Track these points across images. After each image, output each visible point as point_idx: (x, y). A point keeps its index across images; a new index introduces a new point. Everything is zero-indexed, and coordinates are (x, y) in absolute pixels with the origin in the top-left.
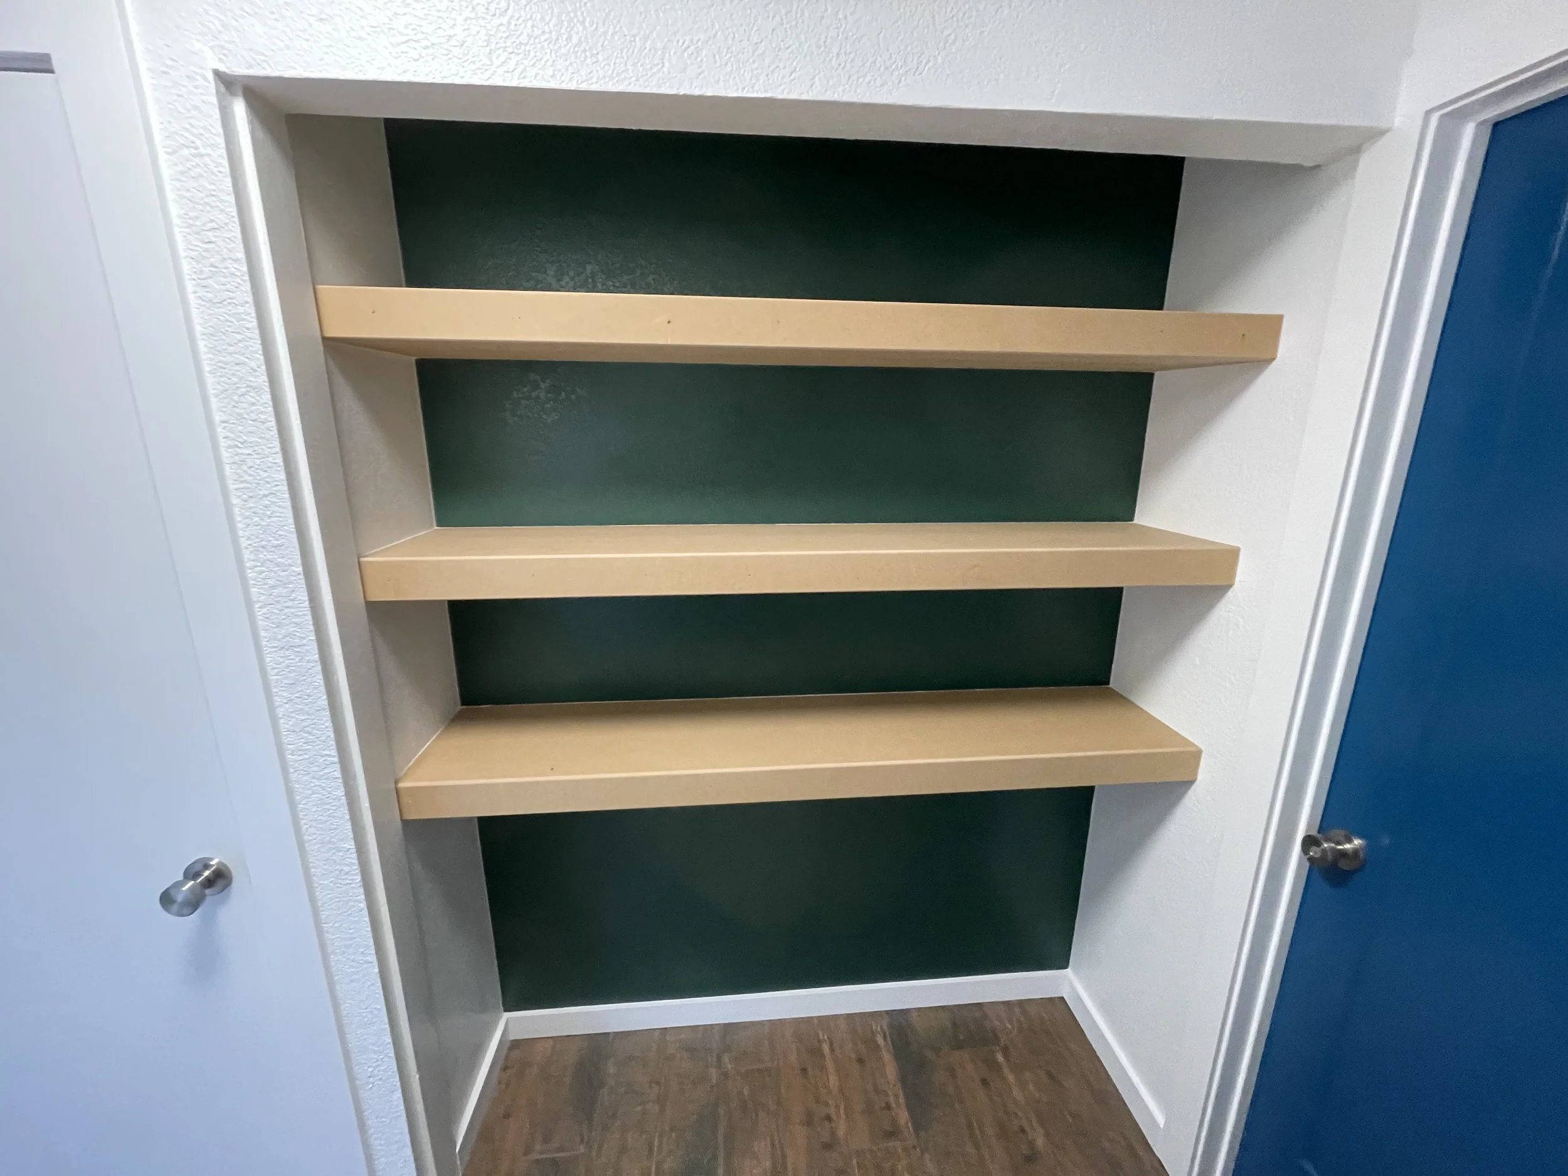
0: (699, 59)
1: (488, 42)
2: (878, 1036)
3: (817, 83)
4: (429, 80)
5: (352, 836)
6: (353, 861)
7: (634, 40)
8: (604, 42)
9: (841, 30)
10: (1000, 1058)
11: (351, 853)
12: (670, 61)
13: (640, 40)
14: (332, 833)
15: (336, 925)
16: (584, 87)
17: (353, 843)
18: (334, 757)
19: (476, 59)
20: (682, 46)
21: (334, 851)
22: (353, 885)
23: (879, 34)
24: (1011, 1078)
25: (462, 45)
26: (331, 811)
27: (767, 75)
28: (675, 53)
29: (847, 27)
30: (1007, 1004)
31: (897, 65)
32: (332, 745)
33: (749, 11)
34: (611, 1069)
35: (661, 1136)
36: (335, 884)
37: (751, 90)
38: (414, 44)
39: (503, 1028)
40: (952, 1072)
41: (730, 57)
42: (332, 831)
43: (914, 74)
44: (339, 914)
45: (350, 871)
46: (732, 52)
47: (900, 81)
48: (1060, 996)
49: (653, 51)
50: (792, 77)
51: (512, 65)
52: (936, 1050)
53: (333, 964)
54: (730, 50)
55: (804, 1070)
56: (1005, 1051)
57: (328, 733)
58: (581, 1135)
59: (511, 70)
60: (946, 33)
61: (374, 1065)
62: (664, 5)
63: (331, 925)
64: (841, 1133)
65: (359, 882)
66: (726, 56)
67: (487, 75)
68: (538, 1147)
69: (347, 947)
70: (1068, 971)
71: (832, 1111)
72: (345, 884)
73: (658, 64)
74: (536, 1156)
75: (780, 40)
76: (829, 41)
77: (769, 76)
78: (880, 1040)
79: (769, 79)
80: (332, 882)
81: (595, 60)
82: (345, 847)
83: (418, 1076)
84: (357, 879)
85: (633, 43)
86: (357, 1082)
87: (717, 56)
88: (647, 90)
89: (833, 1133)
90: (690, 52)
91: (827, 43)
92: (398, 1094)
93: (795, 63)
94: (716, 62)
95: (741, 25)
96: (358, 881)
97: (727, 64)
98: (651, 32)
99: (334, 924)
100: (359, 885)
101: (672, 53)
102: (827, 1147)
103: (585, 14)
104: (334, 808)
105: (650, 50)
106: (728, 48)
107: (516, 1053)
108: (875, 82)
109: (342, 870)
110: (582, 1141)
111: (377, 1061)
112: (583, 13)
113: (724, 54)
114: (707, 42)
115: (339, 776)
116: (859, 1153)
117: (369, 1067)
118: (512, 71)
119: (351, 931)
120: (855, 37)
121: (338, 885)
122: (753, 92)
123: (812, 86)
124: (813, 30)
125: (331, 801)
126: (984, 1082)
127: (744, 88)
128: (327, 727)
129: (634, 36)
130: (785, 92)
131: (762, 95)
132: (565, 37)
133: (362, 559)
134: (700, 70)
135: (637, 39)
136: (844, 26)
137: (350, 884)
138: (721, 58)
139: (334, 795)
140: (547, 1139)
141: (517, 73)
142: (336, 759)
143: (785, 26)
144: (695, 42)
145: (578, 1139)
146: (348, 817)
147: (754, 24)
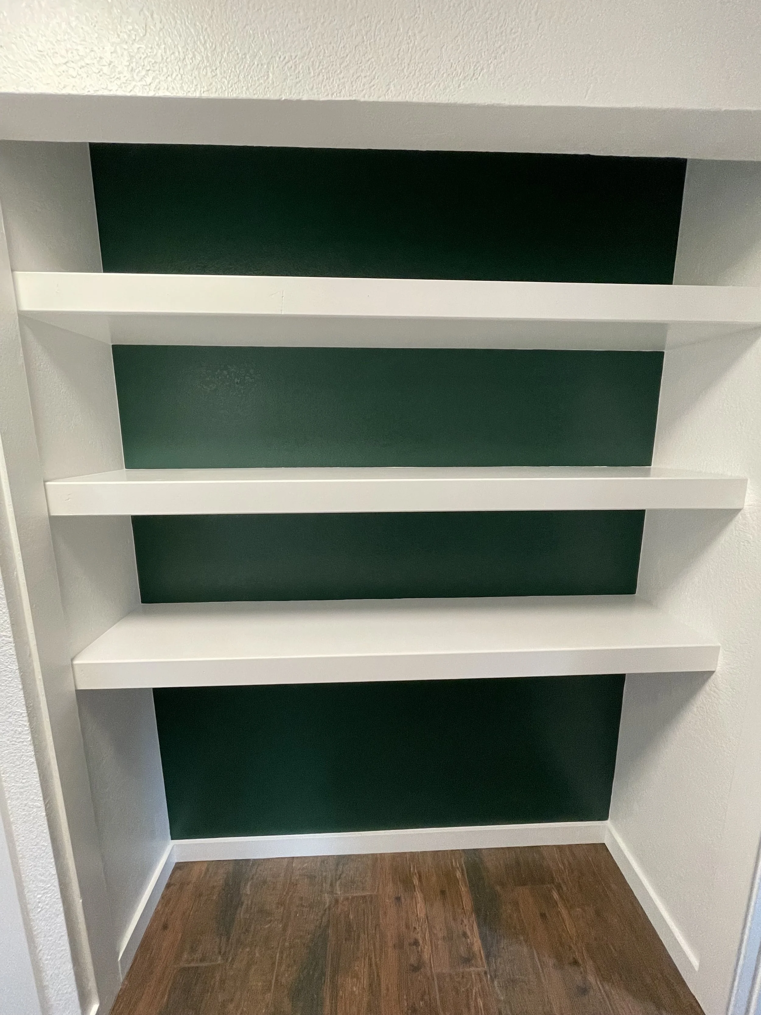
0: (297, 72)
1: (130, 61)
2: (458, 871)
3: (392, 88)
4: (85, 93)
5: (24, 703)
6: (25, 724)
7: (245, 57)
8: (221, 60)
9: (411, 45)
10: (556, 896)
11: (23, 717)
12: (273, 74)
13: (250, 57)
14: (9, 700)
15: (13, 775)
16: (205, 95)
17: (24, 708)
18: (10, 637)
19: (122, 75)
20: (283, 60)
21: (10, 715)
22: (25, 743)
23: (442, 48)
24: (564, 912)
25: (110, 64)
26: (8, 682)
27: (352, 83)
28: (278, 66)
29: (416, 43)
30: (560, 848)
31: (457, 72)
32: (8, 628)
33: (336, 32)
34: (248, 890)
35: (282, 952)
36: (11, 742)
37: (338, 95)
38: (73, 65)
39: (168, 854)
40: (516, 904)
41: (321, 70)
42: (9, 698)
43: (471, 80)
44: (14, 767)
45: (22, 731)
46: (323, 66)
47: (459, 86)
48: (602, 842)
49: (260, 65)
50: (372, 83)
51: (149, 80)
52: (503, 885)
53: (9, 808)
54: (322, 63)
55: (398, 899)
56: (559, 887)
57: (6, 618)
58: (220, 948)
59: (148, 83)
60: (497, 45)
61: (42, 892)
62: (268, 28)
63: (8, 775)
64: (426, 956)
65: (30, 741)
66: (318, 68)
67: (130, 88)
68: (185, 956)
69: (21, 793)
70: (608, 823)
71: (419, 937)
72: (19, 742)
73: (264, 76)
74: (183, 964)
75: (361, 54)
76: (401, 53)
77: (354, 83)
78: (458, 874)
79: (353, 86)
80: (8, 740)
81: (214, 74)
82: (19, 712)
83: (81, 901)
84: (28, 738)
85: (245, 60)
86: (28, 906)
87: (311, 69)
88: (255, 97)
89: (420, 957)
90: (290, 66)
91: (399, 56)
92: (61, 919)
93: (374, 73)
94: (310, 73)
95: (330, 43)
96: (29, 739)
97: (319, 74)
98: (258, 51)
99: (10, 774)
100: (29, 743)
101: (275, 66)
102: (416, 969)
103: (206, 37)
104: (10, 679)
105: (258, 65)
106: (320, 63)
107: (178, 873)
108: (439, 86)
109: (16, 730)
110: (220, 952)
111: (45, 889)
112: (204, 37)
113: (317, 66)
114: (303, 57)
115: (14, 653)
116: (441, 977)
117: (38, 894)
118: (150, 84)
119: (24, 781)
120: (422, 50)
121: (13, 743)
122: (340, 96)
123: (388, 90)
124: (388, 46)
125: (7, 673)
126: (543, 916)
127: (333, 94)
128: (4, 613)
129: (245, 54)
130: (366, 96)
131: (348, 99)
132: (190, 56)
133: (48, 483)
134: (298, 80)
135: (248, 57)
136: (413, 42)
137: (23, 742)
138: (314, 70)
139: (10, 669)
140: (193, 950)
141: (153, 86)
142: (11, 639)
143: (365, 43)
144: (293, 57)
145: (216, 951)
146: (21, 687)
147: (340, 42)
